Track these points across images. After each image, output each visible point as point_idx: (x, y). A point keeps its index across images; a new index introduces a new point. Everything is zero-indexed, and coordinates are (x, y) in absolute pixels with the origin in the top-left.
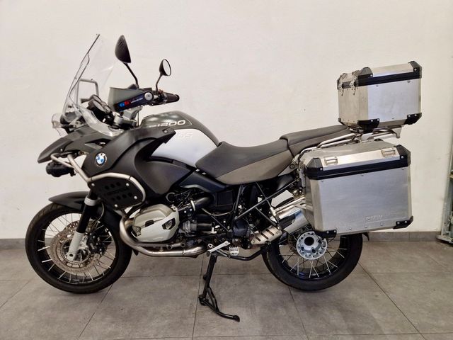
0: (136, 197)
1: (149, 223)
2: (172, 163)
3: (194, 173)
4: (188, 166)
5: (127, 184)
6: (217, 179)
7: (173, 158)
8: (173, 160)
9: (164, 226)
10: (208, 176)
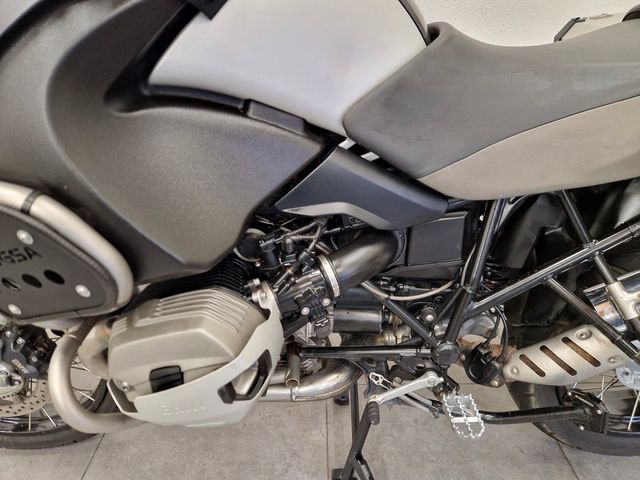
0: (81, 290)
1: (166, 379)
2: (243, 113)
3: (333, 158)
4: (312, 130)
5: (23, 236)
6: (424, 180)
7: (245, 94)
8: (248, 102)
9: (228, 393)
10: (383, 165)
